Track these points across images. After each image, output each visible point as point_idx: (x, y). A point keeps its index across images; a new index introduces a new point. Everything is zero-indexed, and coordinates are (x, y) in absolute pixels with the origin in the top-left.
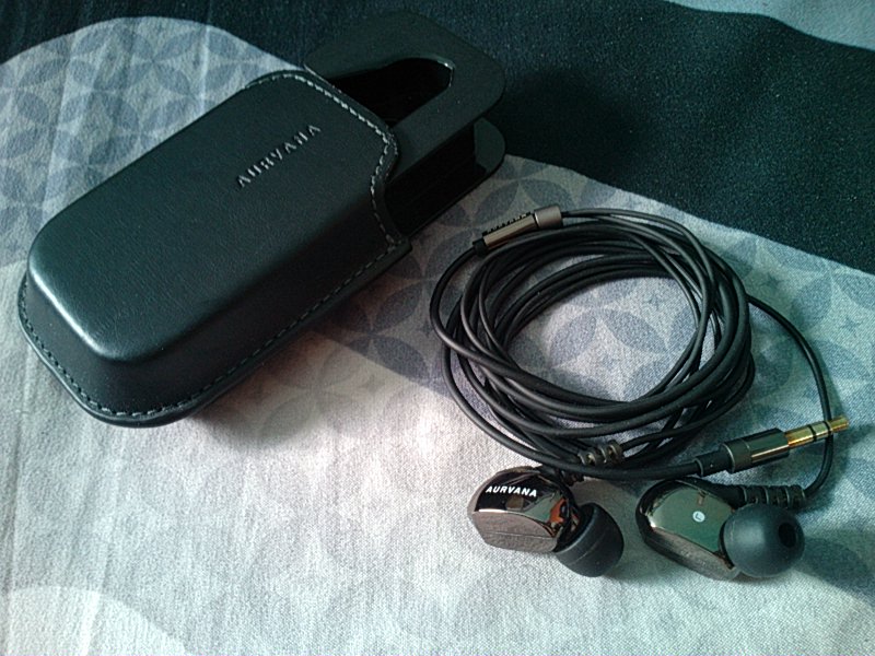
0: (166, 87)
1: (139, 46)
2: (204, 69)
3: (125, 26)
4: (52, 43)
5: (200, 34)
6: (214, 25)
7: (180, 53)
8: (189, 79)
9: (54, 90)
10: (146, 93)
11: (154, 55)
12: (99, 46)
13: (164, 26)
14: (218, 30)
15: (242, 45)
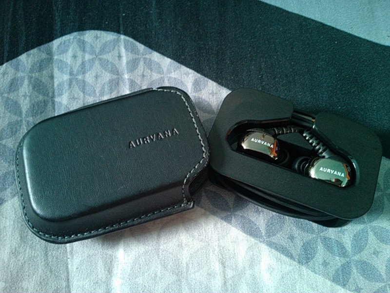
0: (106, 70)
1: (88, 48)
2: (124, 60)
3: (78, 37)
4: (42, 47)
5: (118, 40)
6: (125, 34)
7: (110, 51)
8: (117, 66)
9: (49, 77)
10: (97, 75)
11: (97, 53)
12: (67, 50)
13: (99, 36)
14: (127, 38)
15: (141, 47)
